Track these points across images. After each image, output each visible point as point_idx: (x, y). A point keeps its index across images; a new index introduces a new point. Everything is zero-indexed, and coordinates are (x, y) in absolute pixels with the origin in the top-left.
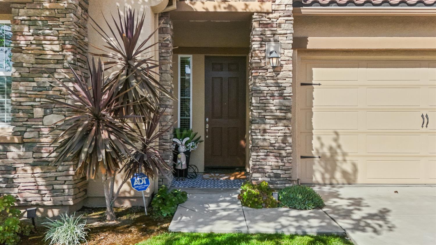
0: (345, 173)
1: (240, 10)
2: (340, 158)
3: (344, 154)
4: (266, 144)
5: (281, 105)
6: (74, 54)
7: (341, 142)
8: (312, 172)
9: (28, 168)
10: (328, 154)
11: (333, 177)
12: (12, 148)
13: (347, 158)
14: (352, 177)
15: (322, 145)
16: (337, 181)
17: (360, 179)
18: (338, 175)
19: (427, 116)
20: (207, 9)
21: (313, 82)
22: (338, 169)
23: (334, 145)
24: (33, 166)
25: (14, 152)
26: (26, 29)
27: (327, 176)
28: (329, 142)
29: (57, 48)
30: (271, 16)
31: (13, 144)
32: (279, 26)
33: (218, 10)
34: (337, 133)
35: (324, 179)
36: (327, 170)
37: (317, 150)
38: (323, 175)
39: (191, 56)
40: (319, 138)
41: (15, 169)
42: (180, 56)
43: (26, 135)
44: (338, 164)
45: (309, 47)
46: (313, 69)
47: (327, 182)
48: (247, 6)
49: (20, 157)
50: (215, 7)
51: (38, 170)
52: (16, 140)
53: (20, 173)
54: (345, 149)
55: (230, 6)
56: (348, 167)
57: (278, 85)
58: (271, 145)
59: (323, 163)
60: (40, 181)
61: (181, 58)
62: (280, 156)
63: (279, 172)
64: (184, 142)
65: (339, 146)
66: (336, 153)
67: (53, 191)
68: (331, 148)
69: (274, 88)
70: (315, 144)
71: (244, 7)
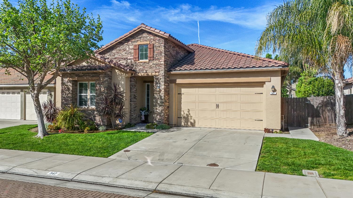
0: (191, 123)
1: (150, 75)
2: (190, 118)
3: (191, 117)
4: (157, 112)
5: (161, 101)
6: (107, 91)
7: (190, 112)
8: (181, 122)
9: (98, 116)
10: (186, 116)
11: (187, 124)
12: (95, 112)
13: (192, 118)
14: (194, 125)
15: (184, 113)
16: (189, 125)
17: (196, 125)
18: (189, 124)
19: (218, 104)
20: (142, 75)
21: (182, 93)
22: (189, 121)
23: (188, 113)
24: (99, 116)
25: (95, 113)
26: (98, 85)
27: (186, 124)
28: (186, 112)
29: (103, 89)
30: (158, 76)
31: (96, 111)
32: (160, 79)
33: (145, 75)
34: (189, 110)
35: (185, 125)
36: (185, 122)
37: (183, 115)
38: (184, 123)
39: (150, 84)
40: (183, 111)
41: (96, 116)
42: (146, 84)
43: (98, 109)
44: (189, 120)
45: (177, 82)
46: (182, 89)
47: (186, 126)
48: (152, 74)
49: (97, 114)
50: (144, 74)
51: (100, 117)
52: (96, 110)
53: (97, 117)
54: (191, 115)
55: (148, 74)
56: (192, 121)
57: (160, 96)
58: (159, 113)
59: (184, 119)
60: (100, 119)
61: (147, 84)
62: (161, 116)
63: (160, 120)
64: (144, 112)
65: (190, 114)
66: (189, 116)
67: (103, 122)
68: (187, 115)
69: (159, 97)
70: (182, 113)
71: (151, 74)
